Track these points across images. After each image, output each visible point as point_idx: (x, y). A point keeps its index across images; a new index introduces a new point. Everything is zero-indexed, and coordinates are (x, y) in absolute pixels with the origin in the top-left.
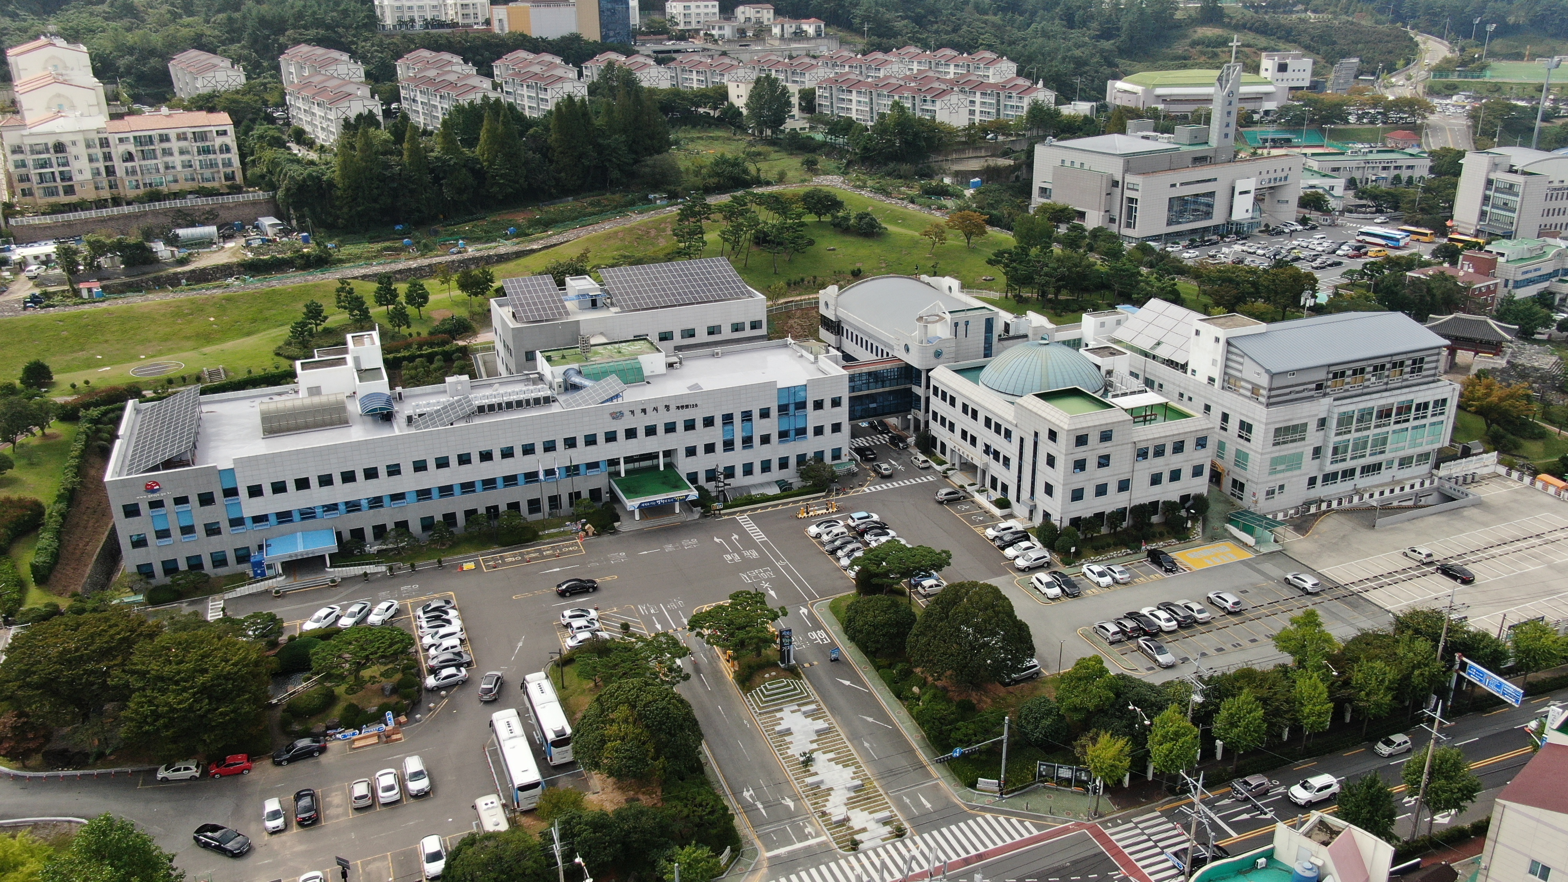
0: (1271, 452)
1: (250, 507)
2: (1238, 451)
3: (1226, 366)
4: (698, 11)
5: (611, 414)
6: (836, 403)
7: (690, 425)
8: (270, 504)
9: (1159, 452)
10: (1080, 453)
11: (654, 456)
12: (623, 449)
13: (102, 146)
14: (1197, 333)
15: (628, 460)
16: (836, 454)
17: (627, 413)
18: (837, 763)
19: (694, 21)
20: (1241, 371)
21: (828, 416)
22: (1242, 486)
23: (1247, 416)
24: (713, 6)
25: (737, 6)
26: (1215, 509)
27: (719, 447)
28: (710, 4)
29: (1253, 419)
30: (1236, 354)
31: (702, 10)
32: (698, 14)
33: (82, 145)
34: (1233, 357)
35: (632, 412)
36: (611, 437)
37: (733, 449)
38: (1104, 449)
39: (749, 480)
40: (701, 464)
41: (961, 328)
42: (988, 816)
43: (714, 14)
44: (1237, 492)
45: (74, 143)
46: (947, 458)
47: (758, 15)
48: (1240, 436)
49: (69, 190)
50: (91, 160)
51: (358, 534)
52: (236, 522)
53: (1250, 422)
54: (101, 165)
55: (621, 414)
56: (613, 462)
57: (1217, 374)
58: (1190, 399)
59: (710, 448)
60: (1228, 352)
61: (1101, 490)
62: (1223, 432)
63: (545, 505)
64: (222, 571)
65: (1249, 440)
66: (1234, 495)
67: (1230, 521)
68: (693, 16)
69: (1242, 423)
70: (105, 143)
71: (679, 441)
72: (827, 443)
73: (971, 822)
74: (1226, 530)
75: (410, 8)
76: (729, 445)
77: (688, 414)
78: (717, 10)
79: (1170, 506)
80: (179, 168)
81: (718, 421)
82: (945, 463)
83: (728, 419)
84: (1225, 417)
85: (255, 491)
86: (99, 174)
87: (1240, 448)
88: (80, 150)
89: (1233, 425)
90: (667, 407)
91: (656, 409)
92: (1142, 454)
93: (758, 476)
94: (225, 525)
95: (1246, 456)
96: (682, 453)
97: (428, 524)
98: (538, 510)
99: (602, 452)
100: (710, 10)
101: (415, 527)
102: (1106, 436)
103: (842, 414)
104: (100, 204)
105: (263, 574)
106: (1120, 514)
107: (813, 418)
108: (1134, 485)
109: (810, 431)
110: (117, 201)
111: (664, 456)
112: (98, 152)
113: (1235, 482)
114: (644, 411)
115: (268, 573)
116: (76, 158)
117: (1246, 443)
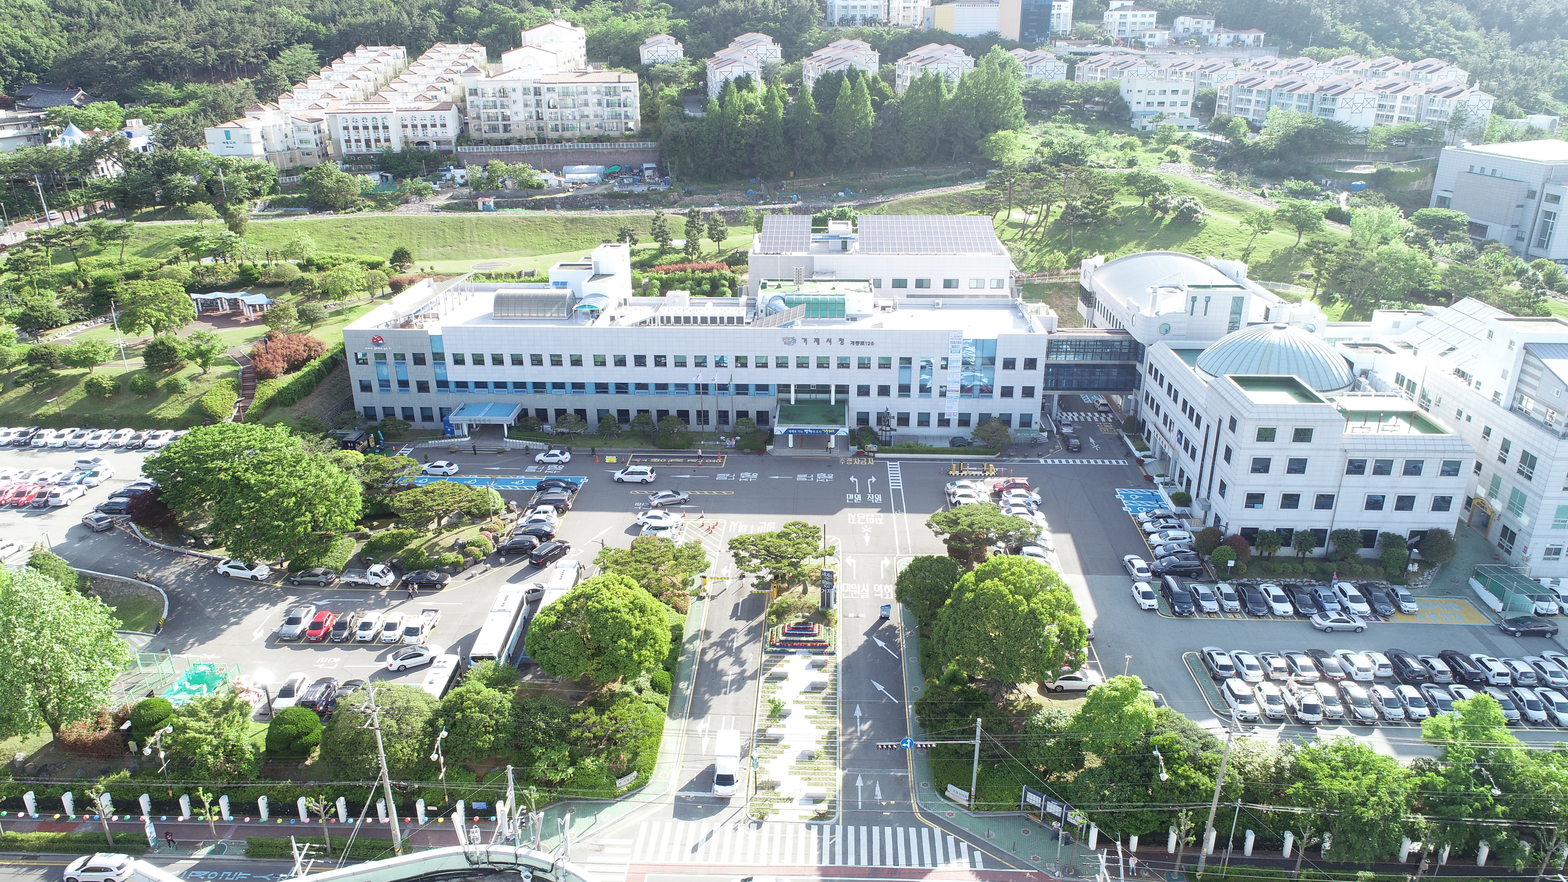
0: (1559, 498)
1: (454, 374)
2: (1515, 491)
3: (1520, 380)
4: (1134, 20)
5: (784, 339)
6: (1031, 364)
7: (864, 365)
8: (469, 373)
9: (1383, 468)
10: (1263, 450)
11: (825, 389)
12: (793, 377)
13: (536, 94)
14: (1490, 335)
15: (800, 389)
16: (1026, 421)
17: (800, 341)
18: (812, 722)
19: (1128, 29)
20: (1535, 388)
21: (1019, 378)
22: (1513, 535)
23: (1532, 446)
24: (1150, 16)
25: (1177, 16)
26: (1465, 558)
27: (894, 391)
28: (1148, 13)
29: (1540, 451)
30: (1535, 366)
31: (1139, 19)
32: (1135, 23)
33: (520, 92)
34: (1530, 369)
35: (805, 340)
36: (782, 364)
37: (909, 396)
38: (1300, 450)
39: (923, 431)
40: (873, 405)
41: (1200, 304)
42: (938, 831)
43: (1151, 23)
44: (1506, 543)
45: (514, 90)
46: (1151, 445)
47: (1198, 26)
48: (1520, 472)
49: (506, 128)
50: (526, 105)
51: (542, 414)
52: (443, 384)
53: (1535, 454)
54: (533, 109)
55: (794, 340)
56: (784, 388)
57: (1505, 389)
58: (1469, 419)
59: (884, 391)
60: (1525, 362)
61: (1290, 501)
62: (1500, 464)
63: (713, 418)
64: (428, 425)
65: (1530, 478)
66: (1500, 545)
67: (1478, 575)
68: (1128, 24)
69: (1525, 454)
70: (537, 92)
71: (853, 378)
72: (1017, 406)
73: (912, 831)
74: (1469, 586)
75: (854, 7)
76: (905, 390)
77: (864, 352)
78: (1154, 20)
79: (1391, 540)
80: (592, 117)
81: (895, 363)
82: (1148, 449)
83: (906, 362)
84: (1506, 447)
85: (459, 361)
86: (531, 117)
87: (1518, 487)
88: (518, 96)
89: (1514, 457)
90: (842, 341)
91: (829, 341)
92: (1356, 467)
93: (934, 429)
94: (433, 385)
95: (1523, 498)
96: (853, 391)
97: (602, 414)
98: (707, 422)
99: (773, 376)
100: (1147, 20)
101: (592, 416)
102: (1302, 435)
103: (1036, 378)
104: (530, 141)
105: (452, 432)
106: (1318, 536)
107: (1001, 378)
108: (1340, 503)
109: (997, 391)
110: (543, 141)
111: (837, 392)
112: (532, 99)
113: (1505, 529)
114: (817, 341)
115: (457, 432)
116: (514, 102)
117: (1526, 481)
